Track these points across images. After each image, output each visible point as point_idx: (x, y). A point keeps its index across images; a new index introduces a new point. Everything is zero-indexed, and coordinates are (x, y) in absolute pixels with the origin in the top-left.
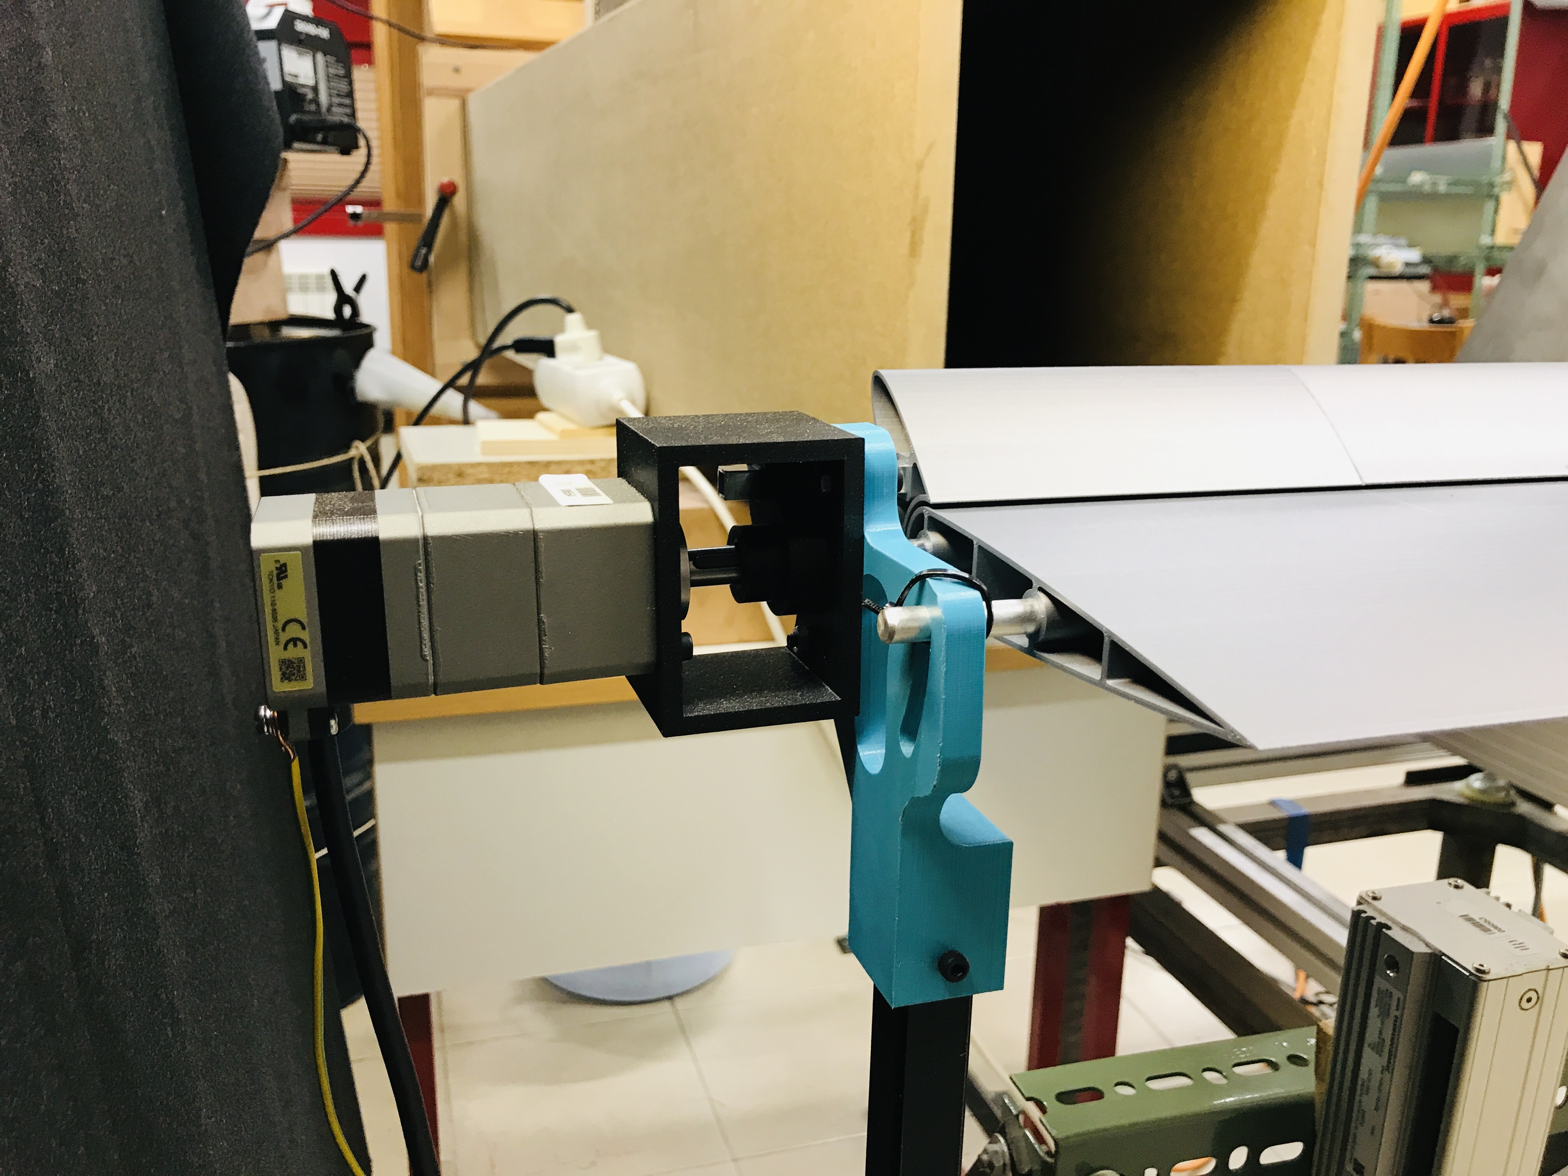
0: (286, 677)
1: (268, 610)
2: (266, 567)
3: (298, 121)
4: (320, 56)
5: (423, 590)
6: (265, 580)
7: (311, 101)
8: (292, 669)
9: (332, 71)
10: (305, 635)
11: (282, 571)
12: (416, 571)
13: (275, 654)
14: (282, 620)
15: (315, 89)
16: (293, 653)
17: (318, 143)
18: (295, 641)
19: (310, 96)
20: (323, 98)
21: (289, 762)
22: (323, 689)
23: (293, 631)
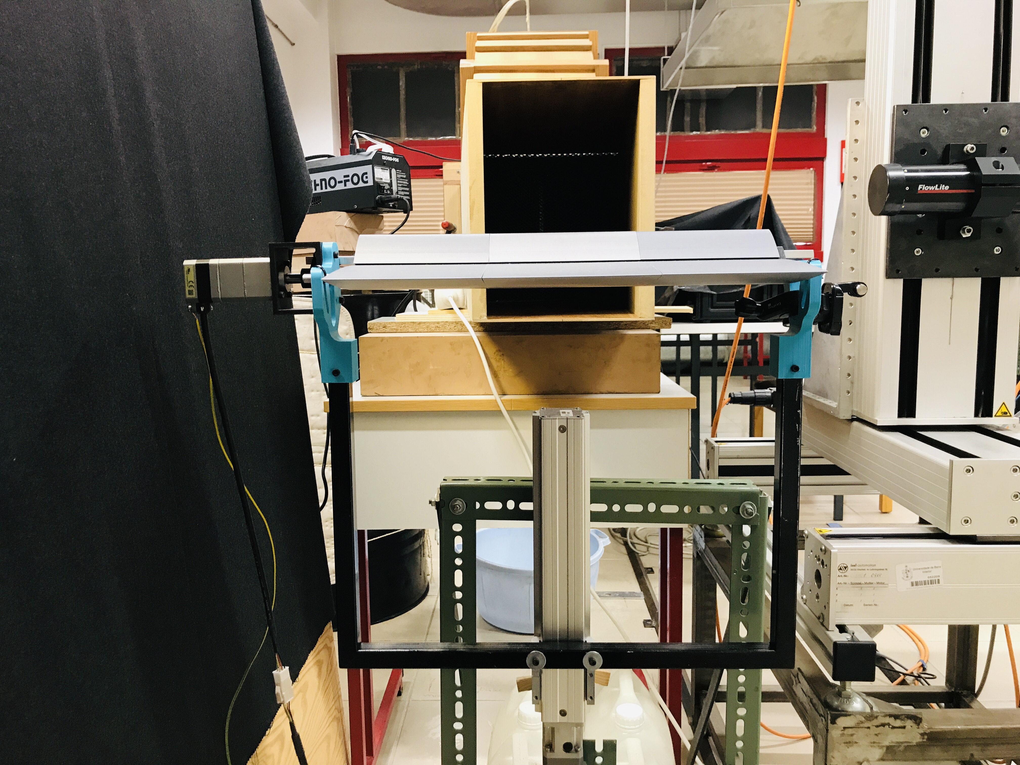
0: (189, 294)
1: (186, 278)
2: (186, 269)
3: (381, 198)
4: (393, 171)
5: (218, 276)
6: (185, 273)
7: (388, 189)
8: (191, 292)
9: (399, 176)
10: (193, 285)
11: (189, 270)
12: (217, 271)
13: (187, 289)
14: (189, 281)
15: (391, 184)
16: (191, 289)
17: (390, 208)
18: (191, 286)
19: (387, 187)
20: (395, 188)
21: (196, 320)
22: (197, 297)
23: (191, 284)
